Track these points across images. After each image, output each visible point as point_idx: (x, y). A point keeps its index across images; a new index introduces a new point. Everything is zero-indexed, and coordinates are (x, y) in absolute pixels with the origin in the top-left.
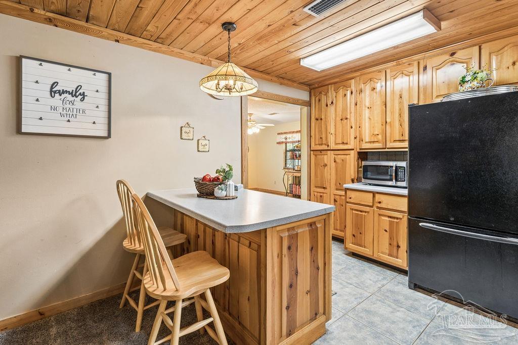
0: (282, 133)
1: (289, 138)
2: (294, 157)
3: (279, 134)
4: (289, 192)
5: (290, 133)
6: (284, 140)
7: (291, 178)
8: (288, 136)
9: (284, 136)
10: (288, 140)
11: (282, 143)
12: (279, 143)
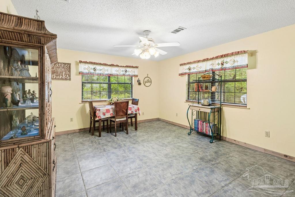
0: (185, 64)
1: (194, 68)
2: (200, 89)
3: (181, 65)
4: (193, 127)
5: (195, 62)
6: (187, 71)
7: (195, 113)
8: (192, 66)
9: (187, 66)
10: (192, 71)
11: (185, 74)
12: (182, 75)
